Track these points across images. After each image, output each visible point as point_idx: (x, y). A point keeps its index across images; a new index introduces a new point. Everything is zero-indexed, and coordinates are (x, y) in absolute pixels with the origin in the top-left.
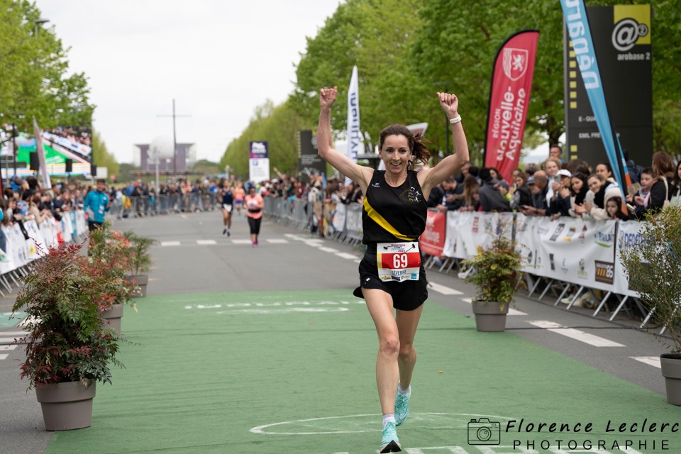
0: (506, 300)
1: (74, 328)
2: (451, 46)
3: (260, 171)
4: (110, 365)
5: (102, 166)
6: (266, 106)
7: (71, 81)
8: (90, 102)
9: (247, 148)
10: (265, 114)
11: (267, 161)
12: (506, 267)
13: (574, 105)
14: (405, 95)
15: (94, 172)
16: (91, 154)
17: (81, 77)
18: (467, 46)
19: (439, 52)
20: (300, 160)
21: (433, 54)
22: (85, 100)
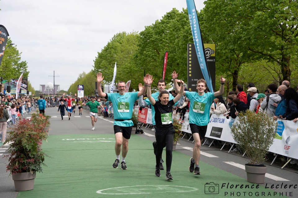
0: (176, 140)
1: (28, 151)
2: (147, 56)
3: (81, 94)
4: (42, 165)
5: (30, 91)
6: (83, 74)
7: (21, 64)
8: (27, 71)
9: (77, 87)
10: (82, 77)
11: (83, 91)
12: (177, 129)
13: (190, 75)
14: (131, 71)
15: (28, 93)
16: (27, 87)
17: (25, 62)
18: (152, 56)
19: (143, 58)
20: (95, 91)
21: (141, 58)
22: (26, 70)
